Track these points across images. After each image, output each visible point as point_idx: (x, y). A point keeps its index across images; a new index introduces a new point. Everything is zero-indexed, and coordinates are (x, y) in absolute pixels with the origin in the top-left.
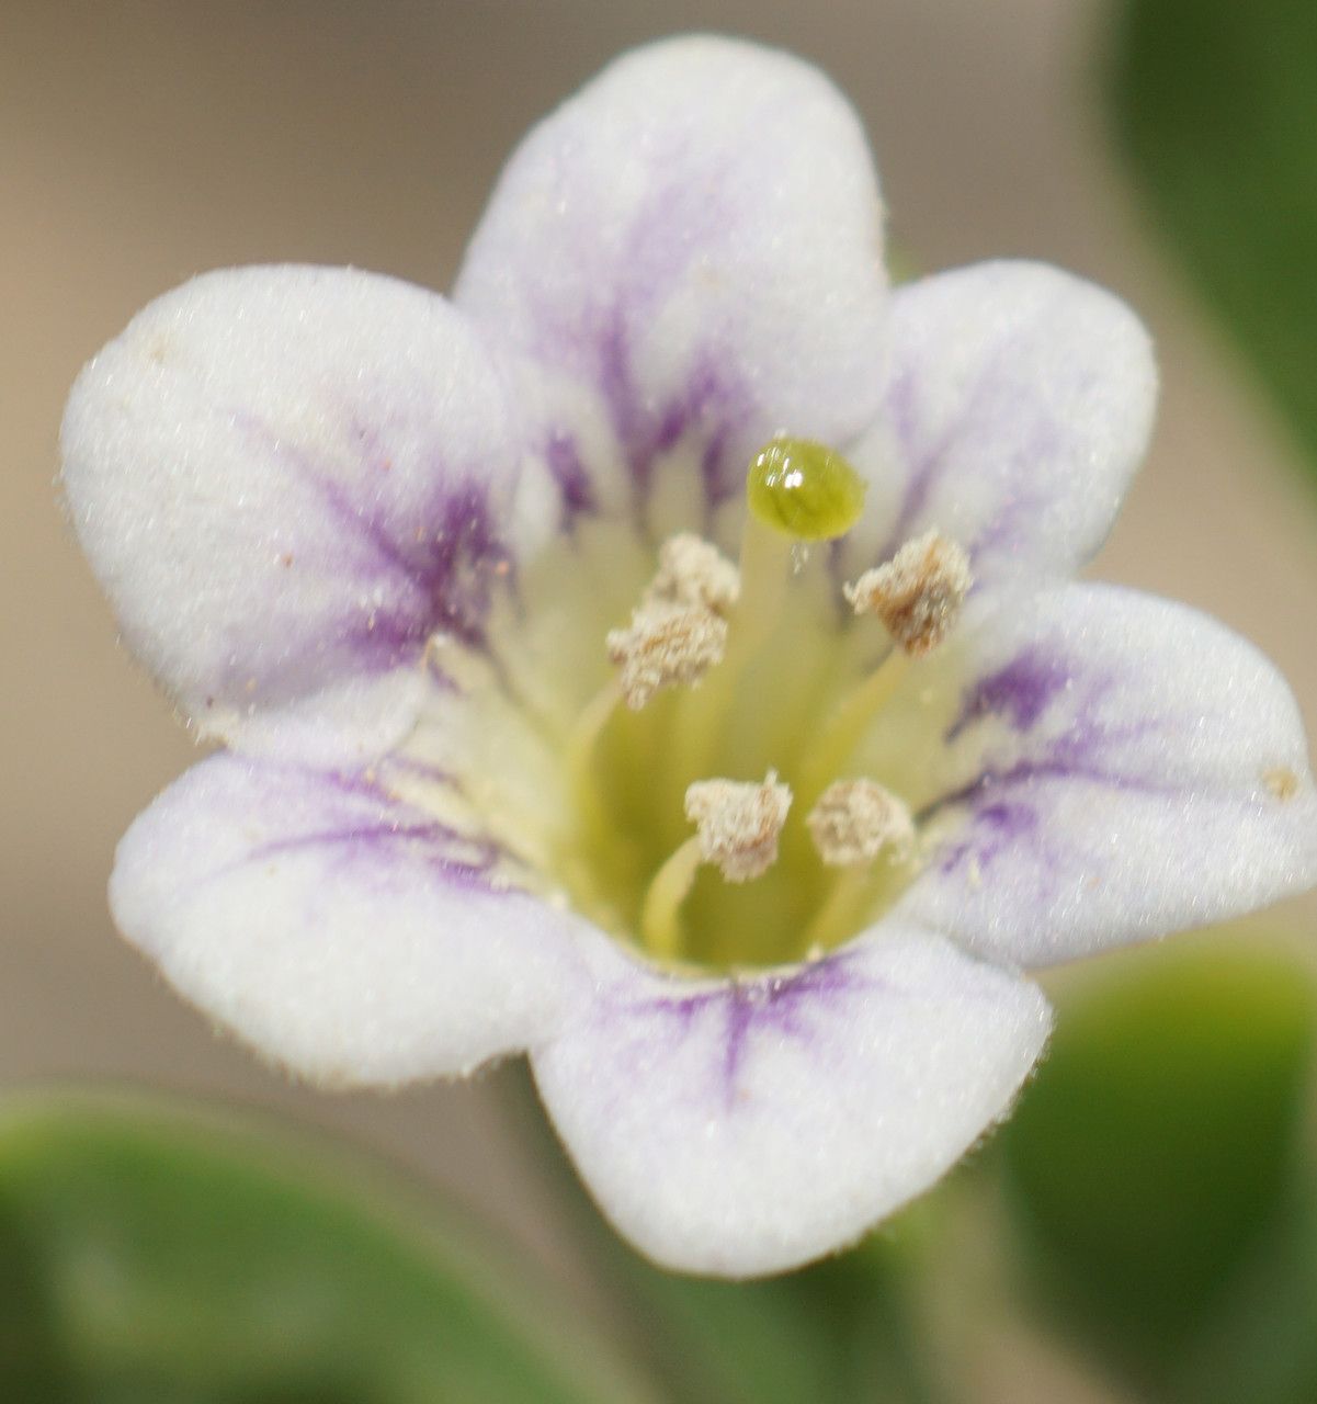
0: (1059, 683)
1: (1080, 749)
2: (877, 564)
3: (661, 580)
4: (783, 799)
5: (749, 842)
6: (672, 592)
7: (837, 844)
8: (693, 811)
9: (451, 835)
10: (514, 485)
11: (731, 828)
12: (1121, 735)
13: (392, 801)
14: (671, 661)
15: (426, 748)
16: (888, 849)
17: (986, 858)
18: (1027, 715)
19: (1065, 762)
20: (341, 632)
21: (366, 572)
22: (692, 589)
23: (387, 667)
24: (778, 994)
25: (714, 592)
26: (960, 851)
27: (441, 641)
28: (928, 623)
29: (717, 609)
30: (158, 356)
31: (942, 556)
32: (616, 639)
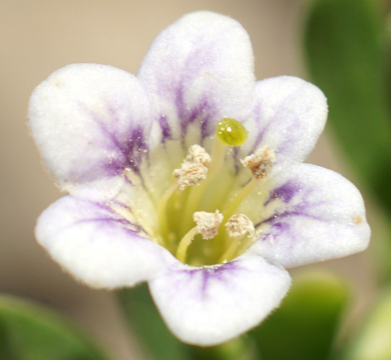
0: (297, 190)
1: (302, 208)
2: (249, 155)
3: (189, 157)
4: (221, 217)
5: (211, 228)
6: (192, 160)
7: (234, 231)
8: (196, 219)
9: (128, 222)
10: (150, 128)
11: (206, 224)
12: (314, 205)
13: (113, 212)
14: (192, 177)
15: (123, 199)
16: (248, 233)
17: (275, 236)
18: (288, 199)
19: (298, 212)
20: (102, 164)
21: (110, 148)
22: (197, 159)
23: (114, 175)
24: (216, 271)
25: (204, 160)
26: (268, 235)
27: (128, 169)
28: (264, 171)
29: (205, 164)
30: (57, 85)
31: (269, 152)
32: (177, 171)
